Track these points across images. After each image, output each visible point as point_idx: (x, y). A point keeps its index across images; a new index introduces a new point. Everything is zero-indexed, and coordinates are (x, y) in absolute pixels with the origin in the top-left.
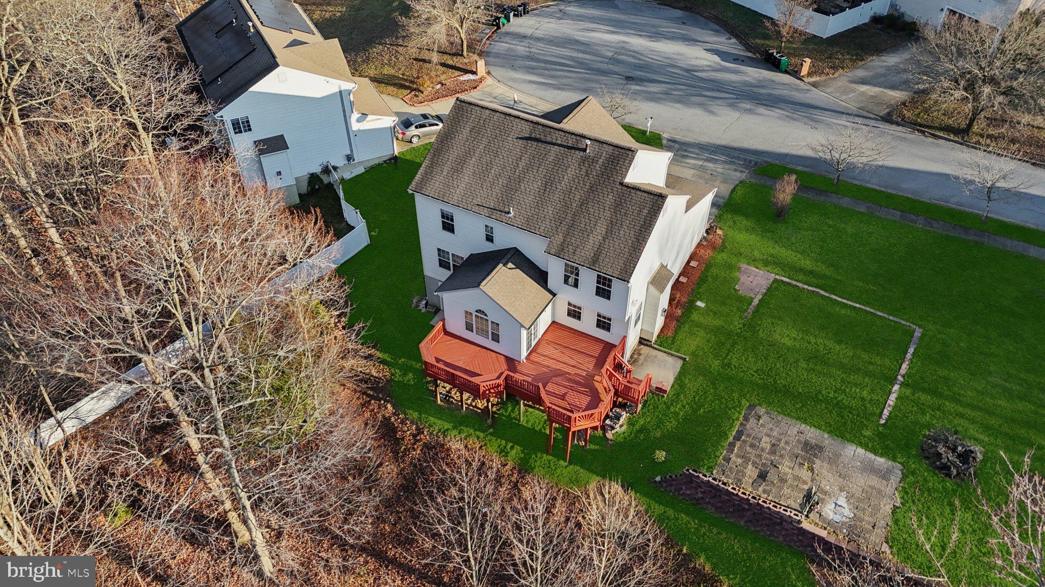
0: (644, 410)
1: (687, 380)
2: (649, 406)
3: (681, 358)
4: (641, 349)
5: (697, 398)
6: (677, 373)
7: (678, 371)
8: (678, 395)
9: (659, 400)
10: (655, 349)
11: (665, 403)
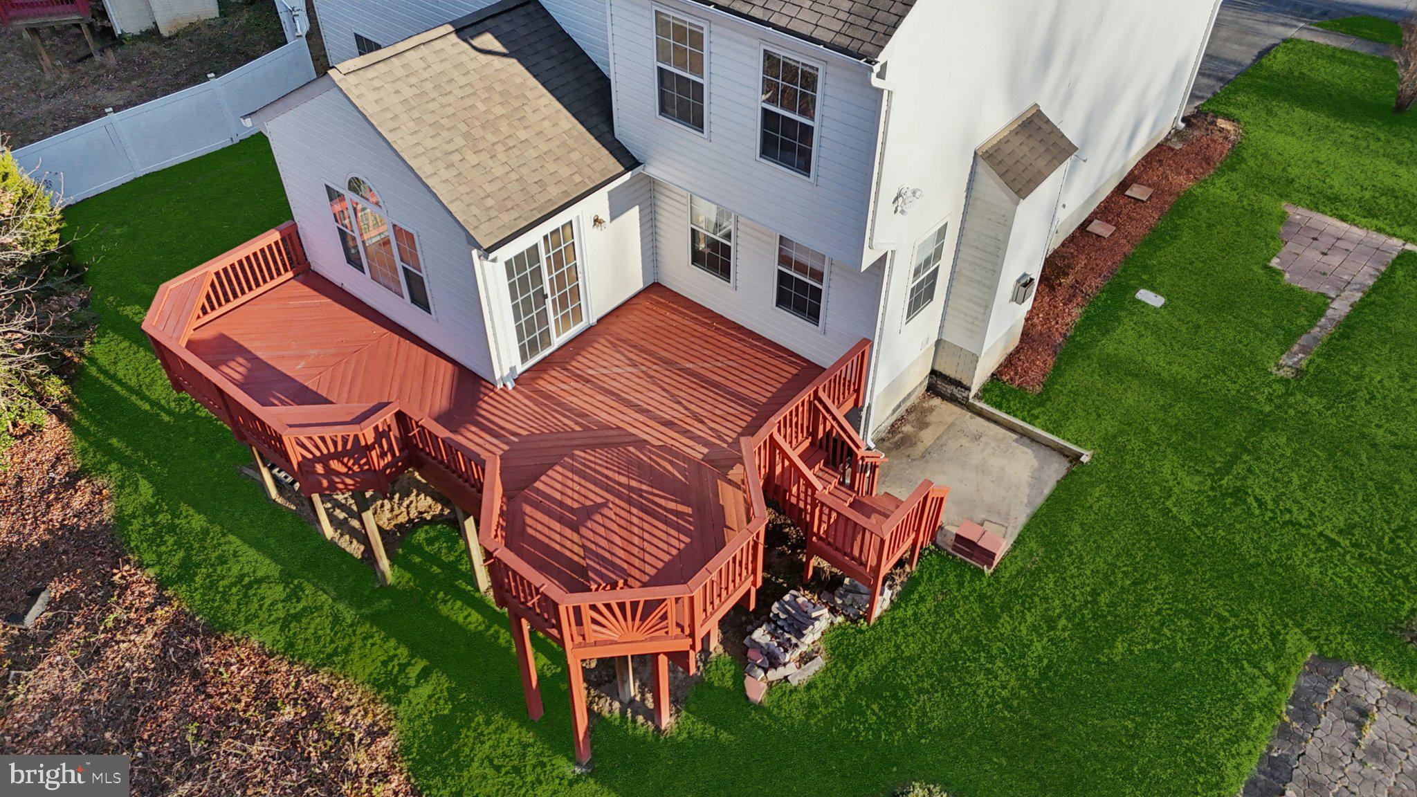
0: (900, 613)
1: (1077, 529)
2: (922, 599)
3: (1062, 451)
4: (931, 409)
5: (1103, 599)
6: (1040, 501)
7: (1047, 491)
8: (1036, 575)
9: (961, 584)
10: (980, 413)
11: (981, 598)
